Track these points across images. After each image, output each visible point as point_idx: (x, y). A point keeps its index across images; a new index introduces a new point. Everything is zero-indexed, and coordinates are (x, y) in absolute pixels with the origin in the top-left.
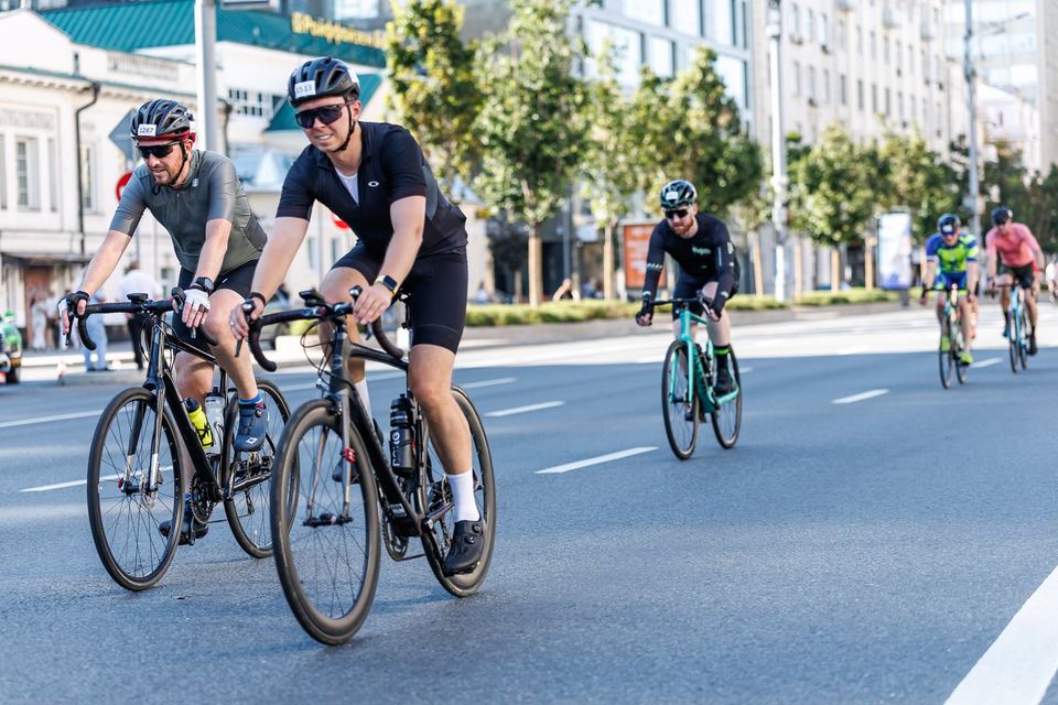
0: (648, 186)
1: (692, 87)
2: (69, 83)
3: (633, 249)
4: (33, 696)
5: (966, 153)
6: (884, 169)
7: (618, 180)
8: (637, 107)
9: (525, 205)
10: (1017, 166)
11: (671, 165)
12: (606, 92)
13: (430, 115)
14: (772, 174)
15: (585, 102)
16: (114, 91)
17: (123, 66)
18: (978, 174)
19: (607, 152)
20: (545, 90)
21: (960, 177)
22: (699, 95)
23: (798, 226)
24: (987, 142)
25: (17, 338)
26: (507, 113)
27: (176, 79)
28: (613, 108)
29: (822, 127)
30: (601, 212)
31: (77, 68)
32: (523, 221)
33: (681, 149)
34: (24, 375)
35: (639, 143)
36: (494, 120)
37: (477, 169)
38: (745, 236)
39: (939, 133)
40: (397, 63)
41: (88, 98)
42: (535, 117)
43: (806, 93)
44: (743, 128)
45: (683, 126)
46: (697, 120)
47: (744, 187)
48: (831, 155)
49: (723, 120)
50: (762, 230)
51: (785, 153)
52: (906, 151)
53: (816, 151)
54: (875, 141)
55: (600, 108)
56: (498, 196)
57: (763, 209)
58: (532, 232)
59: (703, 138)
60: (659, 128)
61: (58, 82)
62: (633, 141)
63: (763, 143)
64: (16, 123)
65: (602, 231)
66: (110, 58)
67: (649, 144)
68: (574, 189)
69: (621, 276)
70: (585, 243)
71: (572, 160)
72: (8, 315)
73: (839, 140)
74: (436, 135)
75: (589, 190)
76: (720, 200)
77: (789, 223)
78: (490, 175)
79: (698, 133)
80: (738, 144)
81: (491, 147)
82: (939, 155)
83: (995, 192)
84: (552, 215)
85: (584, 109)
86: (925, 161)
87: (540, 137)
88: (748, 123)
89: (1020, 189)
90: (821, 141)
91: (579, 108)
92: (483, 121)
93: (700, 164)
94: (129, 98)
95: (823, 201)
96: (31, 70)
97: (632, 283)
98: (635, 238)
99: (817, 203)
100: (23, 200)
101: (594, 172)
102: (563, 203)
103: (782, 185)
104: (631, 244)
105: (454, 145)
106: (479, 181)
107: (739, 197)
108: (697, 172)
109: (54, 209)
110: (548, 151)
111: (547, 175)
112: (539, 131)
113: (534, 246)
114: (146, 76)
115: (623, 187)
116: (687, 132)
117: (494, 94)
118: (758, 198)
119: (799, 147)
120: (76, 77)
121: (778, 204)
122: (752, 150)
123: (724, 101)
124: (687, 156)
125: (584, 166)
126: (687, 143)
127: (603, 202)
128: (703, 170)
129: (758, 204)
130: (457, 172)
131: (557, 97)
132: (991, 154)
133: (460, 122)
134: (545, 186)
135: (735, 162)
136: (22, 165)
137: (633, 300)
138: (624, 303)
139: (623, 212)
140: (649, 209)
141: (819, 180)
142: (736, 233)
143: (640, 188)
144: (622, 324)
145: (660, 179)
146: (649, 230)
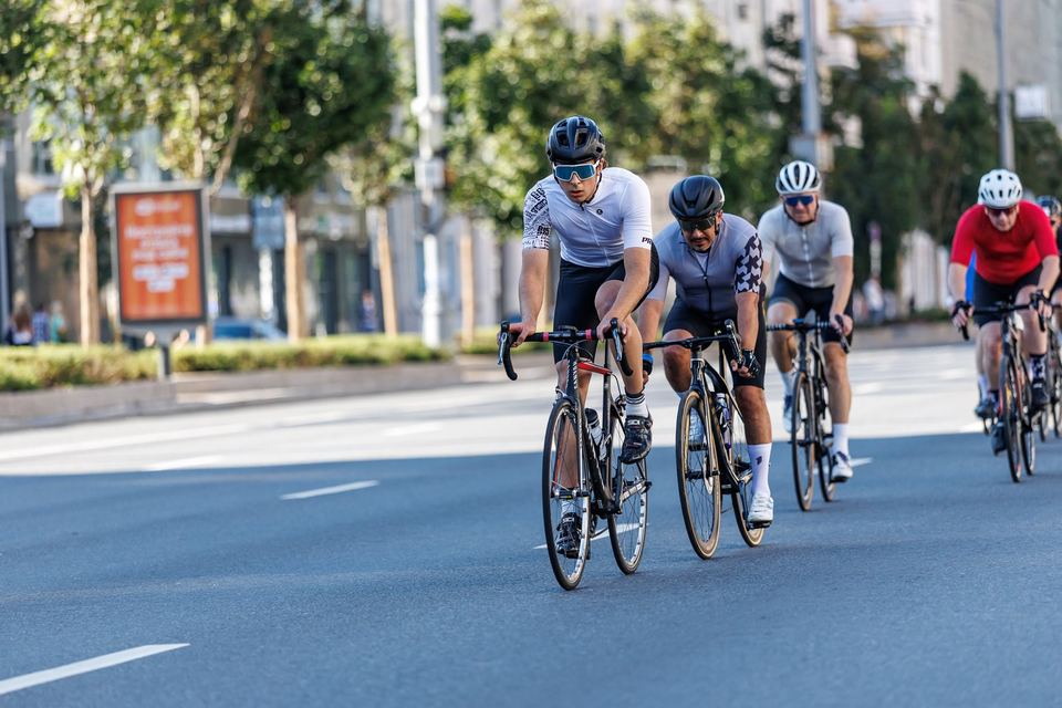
0: (165, 118)
3: (137, 243)
5: (795, 50)
6: (636, 83)
7: (101, 106)
10: (894, 76)
11: (211, 73)
14: (414, 91)
18: (820, 92)
19: (84, 47)
21: (784, 98)
23: (465, 197)
24: (836, 30)
30: (71, 173)
33: (233, 33)
35: (146, 29)
38: (362, 216)
39: (742, 12)
47: (357, 118)
48: (531, 54)
50: (395, 204)
51: (439, 49)
52: (677, 45)
53: (501, 45)
54: (617, 26)
57: (398, 161)
62: (131, 23)
63: (398, 31)
65: (75, 205)
67: (168, 31)
68: (19, 122)
69: (112, 298)
70: (36, 230)
71: (13, 63)
73: (546, 24)
75: (47, 123)
76: (311, 143)
77: (447, 190)
79: (269, 9)
80: (347, 31)
82: (743, 54)
83: (852, 128)
86: (714, 66)
89: (901, 123)
90: (510, 26)
93: (269, 71)
95: (516, 146)
97: (134, 311)
98: (140, 221)
99: (503, 150)
101: (56, 88)
103: (433, 113)
104: (131, 232)
107: (348, 138)
108: (265, 89)
116: (244, 8)
118: (388, 141)
119: (465, 37)
121: (426, 152)
122: (375, 44)
124: (243, 57)
125: (35, 75)
126: (242, 26)
127: (76, 147)
128: (275, 82)
129: (386, 151)
132: (844, 53)
135: (341, 69)
137: (136, 344)
138: (118, 348)
139: (116, 168)
140: (165, 163)
141: (507, 103)
142: (344, 210)
143: (149, 120)
144: (117, 393)
145: (190, 102)
146: (169, 206)
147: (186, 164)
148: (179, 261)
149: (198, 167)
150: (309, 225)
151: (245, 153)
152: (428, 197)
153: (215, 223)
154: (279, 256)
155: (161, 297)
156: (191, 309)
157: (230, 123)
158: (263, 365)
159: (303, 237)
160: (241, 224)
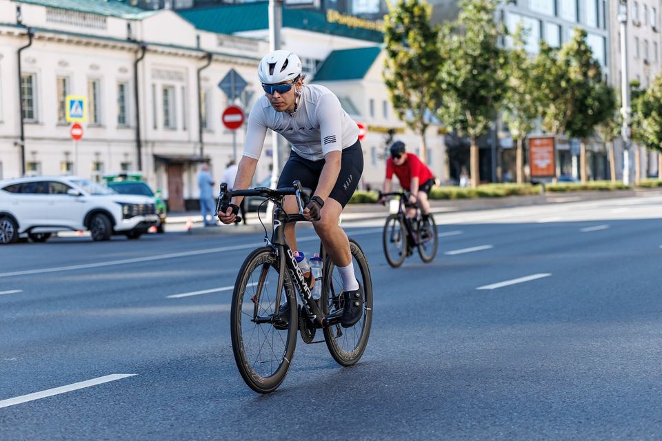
0: (544, 114)
1: (572, 53)
2: (194, 53)
3: (534, 153)
4: (176, 419)
7: (526, 110)
8: (538, 66)
9: (468, 126)
11: (559, 101)
12: (518, 57)
13: (411, 71)
14: (621, 106)
15: (506, 63)
16: (221, 58)
17: (226, 42)
19: (519, 94)
20: (481, 55)
22: (576, 59)
23: (637, 139)
25: (162, 206)
26: (458, 69)
27: (257, 51)
28: (524, 66)
29: (653, 77)
30: (515, 132)
31: (198, 44)
32: (467, 135)
33: (565, 91)
34: (168, 228)
35: (539, 88)
36: (450, 74)
37: (439, 104)
38: (604, 145)
40: (391, 40)
41: (204, 63)
42: (475, 72)
43: (643, 56)
44: (603, 78)
45: (565, 77)
46: (575, 73)
47: (604, 114)
48: (658, 95)
49: (591, 73)
50: (615, 141)
51: (630, 94)
53: (649, 92)
55: (515, 66)
56: (452, 120)
57: (616, 128)
58: (472, 142)
59: (579, 85)
60: (551, 78)
61: (187, 52)
62: (535, 86)
63: (617, 88)
64: (162, 77)
65: (516, 141)
66: (219, 39)
67: (545, 88)
68: (499, 116)
69: (527, 170)
70: (504, 149)
71: (498, 98)
72: (158, 192)
74: (414, 84)
75: (508, 117)
77: (632, 137)
78: (447, 107)
79: (575, 81)
80: (600, 88)
81: (447, 91)
84: (485, 132)
85: (504, 68)
87: (478, 84)
88: (606, 75)
90: (652, 86)
91: (502, 66)
92: (443, 75)
93: (577, 100)
94: (229, 62)
95: (653, 123)
96: (171, 46)
97: (534, 173)
98: (536, 146)
99: (649, 124)
100: (167, 123)
101: (511, 105)
102: (492, 125)
103: (627, 113)
104: (534, 149)
105: (425, 89)
106: (440, 111)
107: (601, 121)
108: (574, 105)
109: (185, 129)
110: (483, 92)
111: (482, 108)
112: (478, 81)
113: (474, 151)
114: (240, 49)
115: (529, 115)
116: (568, 81)
117: (450, 58)
118: (613, 121)
119: (638, 90)
120: (198, 49)
121: (625, 125)
122: (609, 92)
123: (591, 62)
124: (569, 96)
125: (505, 102)
126: (569, 87)
127: (517, 124)
128: (578, 104)
129: (613, 125)
130: (427, 105)
131: (488, 60)
133: (429, 76)
134: (480, 115)
135: (599, 99)
136: (166, 103)
137: (535, 184)
138: (529, 185)
139: (529, 130)
140: (544, 128)
141: (651, 110)
142: (599, 143)
143: (539, 115)
144: (529, 198)
145: (552, 109)
146: (545, 142)
147: (550, 129)
148: (547, 158)
149: (554, 129)
150: (589, 147)
151: (568, 125)
152: (626, 139)
153: (559, 147)
154: (579, 157)
155: (542, 169)
156: (551, 172)
157: (564, 117)
158: (574, 190)
159: (586, 151)
160: (566, 147)
